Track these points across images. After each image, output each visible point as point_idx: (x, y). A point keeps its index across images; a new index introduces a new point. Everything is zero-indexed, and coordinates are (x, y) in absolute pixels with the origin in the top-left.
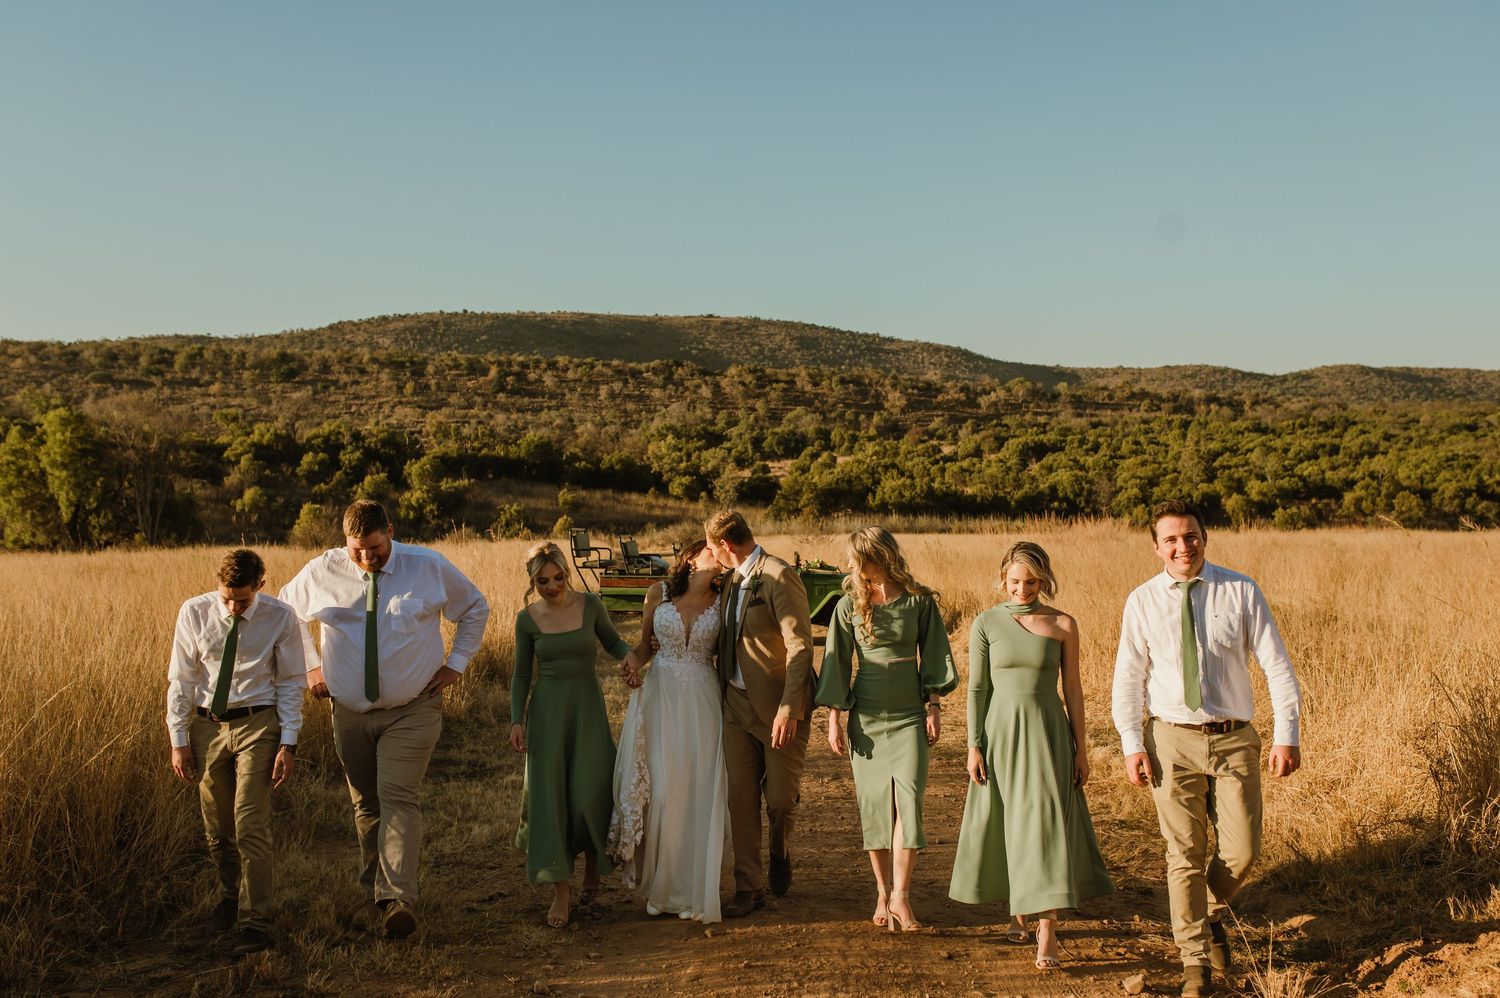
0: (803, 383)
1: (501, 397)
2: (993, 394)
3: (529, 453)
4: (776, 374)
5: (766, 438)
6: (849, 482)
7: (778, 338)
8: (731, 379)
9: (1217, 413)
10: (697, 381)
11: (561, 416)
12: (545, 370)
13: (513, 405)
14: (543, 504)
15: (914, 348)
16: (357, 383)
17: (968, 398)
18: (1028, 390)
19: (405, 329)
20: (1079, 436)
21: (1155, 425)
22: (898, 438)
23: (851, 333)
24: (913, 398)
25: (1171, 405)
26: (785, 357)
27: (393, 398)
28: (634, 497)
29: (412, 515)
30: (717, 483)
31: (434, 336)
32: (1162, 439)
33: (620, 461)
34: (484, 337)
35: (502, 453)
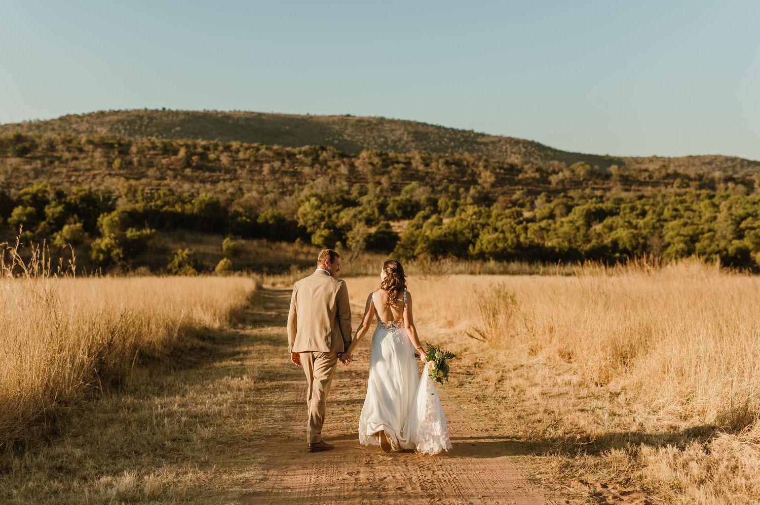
0: (417, 164)
1: (188, 171)
2: (561, 174)
3: (201, 210)
4: (396, 157)
5: (388, 205)
6: (455, 234)
7: (398, 133)
8: (362, 162)
9: (734, 189)
10: (337, 161)
11: (233, 186)
12: (222, 152)
13: (197, 177)
14: (210, 249)
15: (500, 141)
16: (76, 159)
17: (542, 176)
18: (587, 171)
19: (118, 121)
20: (630, 205)
21: (687, 197)
22: (489, 206)
23: (453, 130)
24: (500, 176)
25: (697, 183)
26: (404, 147)
27: (104, 170)
28: (284, 245)
29: (101, 257)
30: (350, 235)
31: (140, 126)
32: (694, 207)
33: (273, 217)
34: (178, 129)
35: (180, 210)
